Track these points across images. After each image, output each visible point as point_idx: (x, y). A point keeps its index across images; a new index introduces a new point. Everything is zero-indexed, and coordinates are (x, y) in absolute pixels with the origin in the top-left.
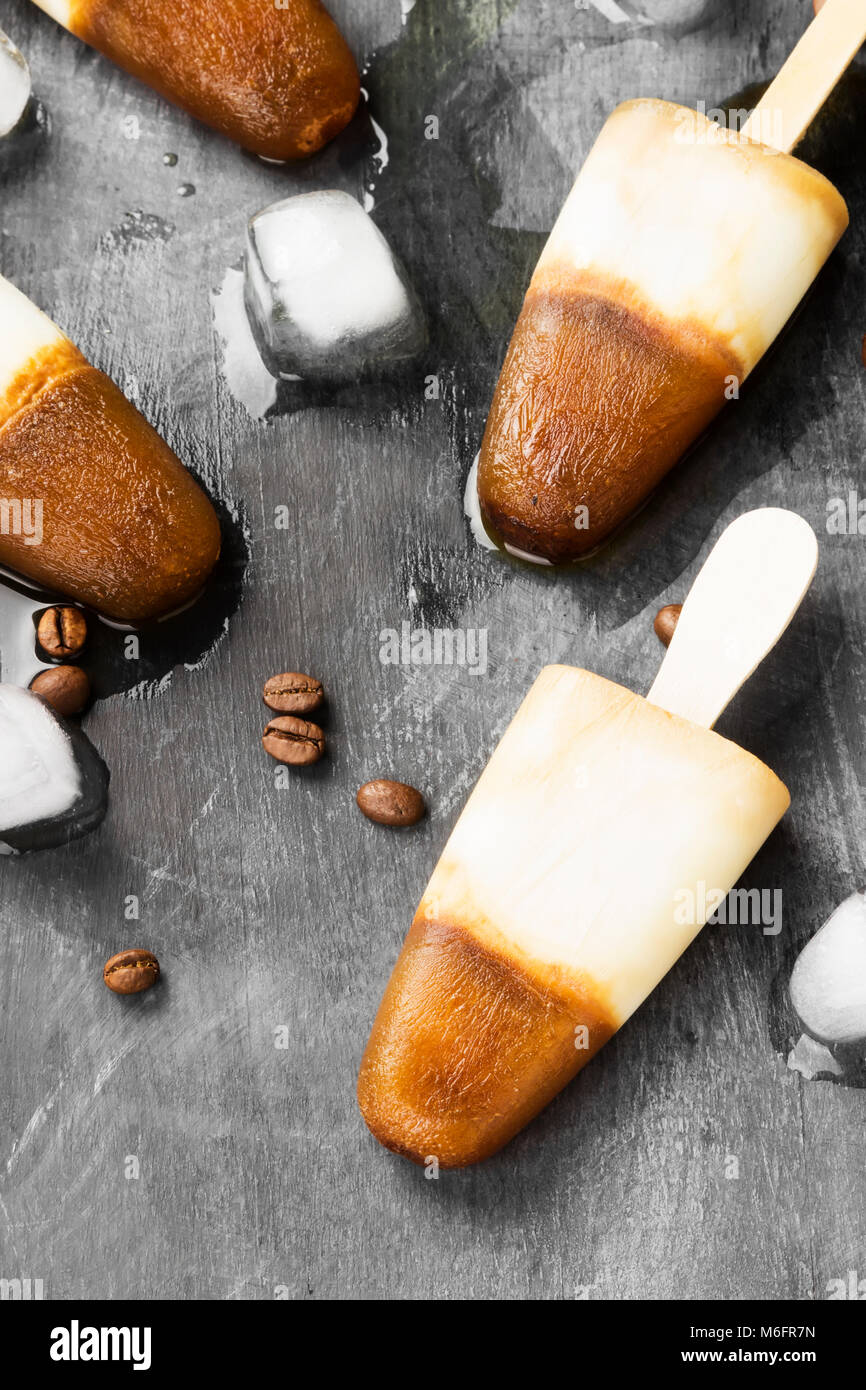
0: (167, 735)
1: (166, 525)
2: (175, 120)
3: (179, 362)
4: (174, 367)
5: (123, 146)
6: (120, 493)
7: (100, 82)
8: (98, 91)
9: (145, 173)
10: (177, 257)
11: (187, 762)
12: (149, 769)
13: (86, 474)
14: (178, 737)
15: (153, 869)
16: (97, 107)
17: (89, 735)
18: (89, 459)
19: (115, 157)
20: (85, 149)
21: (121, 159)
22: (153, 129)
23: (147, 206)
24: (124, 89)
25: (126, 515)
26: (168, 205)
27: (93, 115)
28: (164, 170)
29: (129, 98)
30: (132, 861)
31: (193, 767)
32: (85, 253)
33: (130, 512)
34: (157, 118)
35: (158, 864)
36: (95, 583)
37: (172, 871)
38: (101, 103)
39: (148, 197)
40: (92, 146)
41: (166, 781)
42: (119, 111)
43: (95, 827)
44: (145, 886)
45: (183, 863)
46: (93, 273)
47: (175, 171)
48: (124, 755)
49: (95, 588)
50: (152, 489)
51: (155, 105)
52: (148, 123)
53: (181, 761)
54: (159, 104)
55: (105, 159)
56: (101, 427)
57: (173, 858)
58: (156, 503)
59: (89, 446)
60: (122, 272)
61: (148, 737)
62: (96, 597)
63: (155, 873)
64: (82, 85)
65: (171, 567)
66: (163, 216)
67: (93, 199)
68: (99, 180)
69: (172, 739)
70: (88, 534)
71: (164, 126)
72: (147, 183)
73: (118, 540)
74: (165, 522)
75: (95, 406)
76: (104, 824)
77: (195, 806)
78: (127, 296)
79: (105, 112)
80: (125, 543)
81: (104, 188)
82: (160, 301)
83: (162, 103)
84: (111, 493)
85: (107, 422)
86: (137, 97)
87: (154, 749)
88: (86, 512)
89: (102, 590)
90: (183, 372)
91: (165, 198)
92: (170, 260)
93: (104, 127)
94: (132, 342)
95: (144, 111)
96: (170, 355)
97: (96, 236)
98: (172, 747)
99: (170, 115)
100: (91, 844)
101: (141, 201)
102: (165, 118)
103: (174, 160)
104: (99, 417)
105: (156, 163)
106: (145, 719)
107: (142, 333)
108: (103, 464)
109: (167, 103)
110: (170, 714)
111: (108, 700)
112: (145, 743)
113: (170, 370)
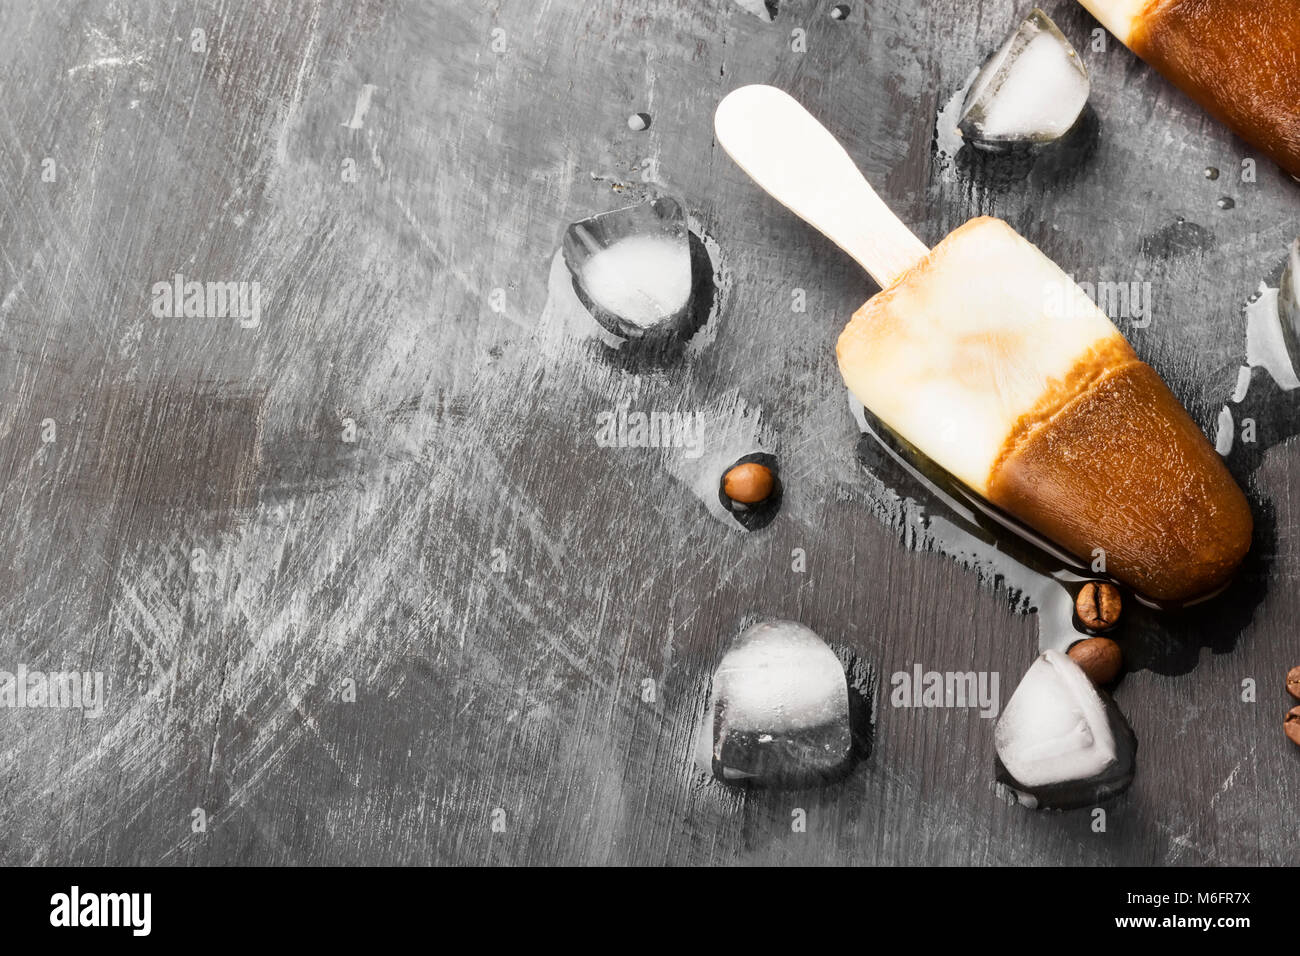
0: (1193, 711)
1: (1208, 517)
2: (1218, 137)
3: (1214, 362)
4: (1209, 368)
5: (1168, 157)
6: (1167, 482)
7: (1148, 96)
8: (1146, 103)
9: (1187, 184)
10: (1216, 265)
11: (1210, 739)
12: (1174, 743)
13: (1136, 462)
14: (1203, 715)
15: (1175, 836)
16: (1144, 117)
17: (1119, 704)
18: (1140, 448)
19: (1160, 166)
20: (1132, 156)
21: (1166, 169)
22: (1196, 143)
23: (1189, 215)
24: (1170, 104)
25: (1171, 504)
26: (1208, 216)
27: (1140, 125)
28: (1205, 183)
29: (1174, 113)
30: (1156, 826)
31: (1216, 744)
32: (1130, 253)
33: (1174, 503)
34: (1200, 134)
35: (1180, 832)
36: (1137, 562)
37: (1193, 839)
38: (1149, 115)
39: (1190, 206)
40: (1139, 154)
41: (1190, 755)
42: (1165, 124)
43: (1123, 791)
44: (1167, 851)
45: (1203, 832)
46: (1136, 272)
47: (1216, 185)
48: (1152, 726)
49: (1137, 568)
50: (1197, 481)
51: (1199, 122)
52: (1192, 137)
53: (1205, 737)
54: (1203, 120)
55: (1151, 167)
56: (1152, 419)
57: (1194, 827)
58: (1200, 495)
59: (1139, 434)
60: (1163, 274)
61: (1174, 711)
62: (1137, 577)
63: (1178, 840)
64: (1131, 96)
65: (1208, 555)
66: (1203, 225)
67: (1138, 203)
68: (1145, 187)
69: (1197, 716)
70: (1135, 516)
71: (1206, 142)
72: (1189, 194)
73: (1163, 526)
74: (1208, 514)
75: (1147, 399)
76: (1131, 789)
77: (1216, 780)
78: (1167, 297)
79: (1152, 123)
80: (1169, 528)
81: (1150, 194)
82: (1198, 305)
83: (1206, 120)
84: (1159, 481)
85: (1157, 415)
86: (1183, 112)
87: (1180, 724)
88: (1135, 496)
89: (1144, 571)
90: (1217, 373)
91: (1205, 210)
92: (1209, 268)
93: (1151, 136)
94: (1170, 341)
95: (1189, 125)
96: (1205, 356)
97: (1140, 239)
98: (1197, 723)
99: (1214, 130)
100: (1118, 806)
101: (1183, 209)
102: (1208, 134)
103: (1215, 174)
104: (1150, 409)
105: (1198, 175)
106: (1172, 694)
107: (1181, 333)
108: (1152, 454)
109: (1211, 119)
110: (1196, 692)
111: (1139, 673)
112: (1171, 718)
113: (1205, 370)
